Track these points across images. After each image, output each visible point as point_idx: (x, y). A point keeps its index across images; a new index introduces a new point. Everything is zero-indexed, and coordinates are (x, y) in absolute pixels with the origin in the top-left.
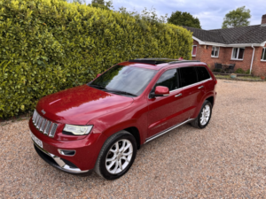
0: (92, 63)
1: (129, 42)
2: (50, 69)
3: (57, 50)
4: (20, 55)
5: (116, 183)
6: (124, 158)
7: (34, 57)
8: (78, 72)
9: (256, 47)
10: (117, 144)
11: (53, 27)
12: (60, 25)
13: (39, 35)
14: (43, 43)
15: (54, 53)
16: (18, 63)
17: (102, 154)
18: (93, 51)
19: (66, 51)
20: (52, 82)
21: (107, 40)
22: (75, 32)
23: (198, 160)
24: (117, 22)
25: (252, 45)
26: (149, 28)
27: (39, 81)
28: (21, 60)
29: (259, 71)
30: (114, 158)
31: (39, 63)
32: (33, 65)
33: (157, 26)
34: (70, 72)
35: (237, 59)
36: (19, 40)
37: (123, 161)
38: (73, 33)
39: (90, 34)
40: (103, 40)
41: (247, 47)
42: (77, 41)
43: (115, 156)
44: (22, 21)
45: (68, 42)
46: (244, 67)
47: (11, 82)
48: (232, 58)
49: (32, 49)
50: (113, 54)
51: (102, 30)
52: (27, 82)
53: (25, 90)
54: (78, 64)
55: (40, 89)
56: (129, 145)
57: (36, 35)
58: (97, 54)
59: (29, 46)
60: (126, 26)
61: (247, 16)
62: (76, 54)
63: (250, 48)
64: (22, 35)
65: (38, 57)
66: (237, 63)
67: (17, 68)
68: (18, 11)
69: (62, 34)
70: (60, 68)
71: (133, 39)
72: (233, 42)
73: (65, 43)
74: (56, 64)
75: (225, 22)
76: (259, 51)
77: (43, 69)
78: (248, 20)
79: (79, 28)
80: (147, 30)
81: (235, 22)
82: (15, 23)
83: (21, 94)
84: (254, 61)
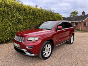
0: (32, 24)
1: (44, 18)
2: (18, 25)
3: (21, 19)
4: (9, 20)
5: (46, 60)
6: (49, 51)
7: (13, 21)
8: (27, 27)
9: (82, 22)
10: (46, 46)
11: (19, 11)
12: (22, 11)
13: (15, 14)
14: (16, 16)
15: (20, 20)
16: (8, 23)
17: (42, 48)
18: (32, 20)
19: (24, 19)
20: (18, 30)
21: (37, 17)
22: (27, 13)
23: (74, 53)
24: (40, 11)
25: (80, 21)
26: (49, 14)
27: (14, 29)
28: (9, 21)
29: (83, 29)
30: (45, 51)
31: (15, 23)
32: (13, 23)
33: (52, 14)
34: (25, 27)
35: (76, 26)
36: (8, 15)
37: (48, 53)
38: (26, 14)
39: (31, 14)
40: (35, 17)
41: (79, 22)
42: (27, 16)
43: (46, 50)
44: (10, 8)
45: (24, 17)
46: (78, 28)
47: (5, 29)
48: (74, 26)
49: (13, 18)
50: (38, 21)
51: (35, 13)
52: (10, 29)
53: (9, 32)
54: (27, 24)
55: (14, 32)
56: (50, 46)
57: (14, 13)
58: (34, 21)
59: (12, 17)
60: (42, 13)
61: (77, 13)
62: (27, 21)
63: (80, 22)
64: (10, 13)
65: (14, 21)
66: (76, 27)
67: (7, 24)
68: (9, 5)
69: (23, 14)
70: (21, 25)
71: (45, 17)
72: (74, 20)
73: (23, 17)
74: (20, 24)
75: (70, 15)
76: (83, 23)
77: (16, 25)
78: (78, 14)
79: (28, 12)
80: (49, 15)
81: (73, 15)
82: (8, 9)
83: (8, 34)
84: (81, 26)
